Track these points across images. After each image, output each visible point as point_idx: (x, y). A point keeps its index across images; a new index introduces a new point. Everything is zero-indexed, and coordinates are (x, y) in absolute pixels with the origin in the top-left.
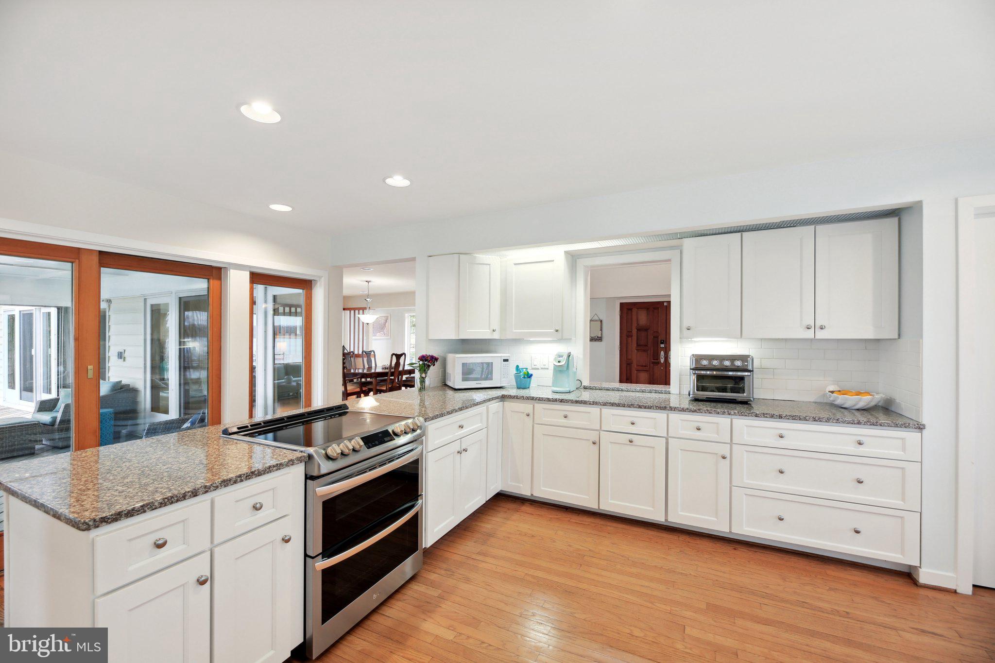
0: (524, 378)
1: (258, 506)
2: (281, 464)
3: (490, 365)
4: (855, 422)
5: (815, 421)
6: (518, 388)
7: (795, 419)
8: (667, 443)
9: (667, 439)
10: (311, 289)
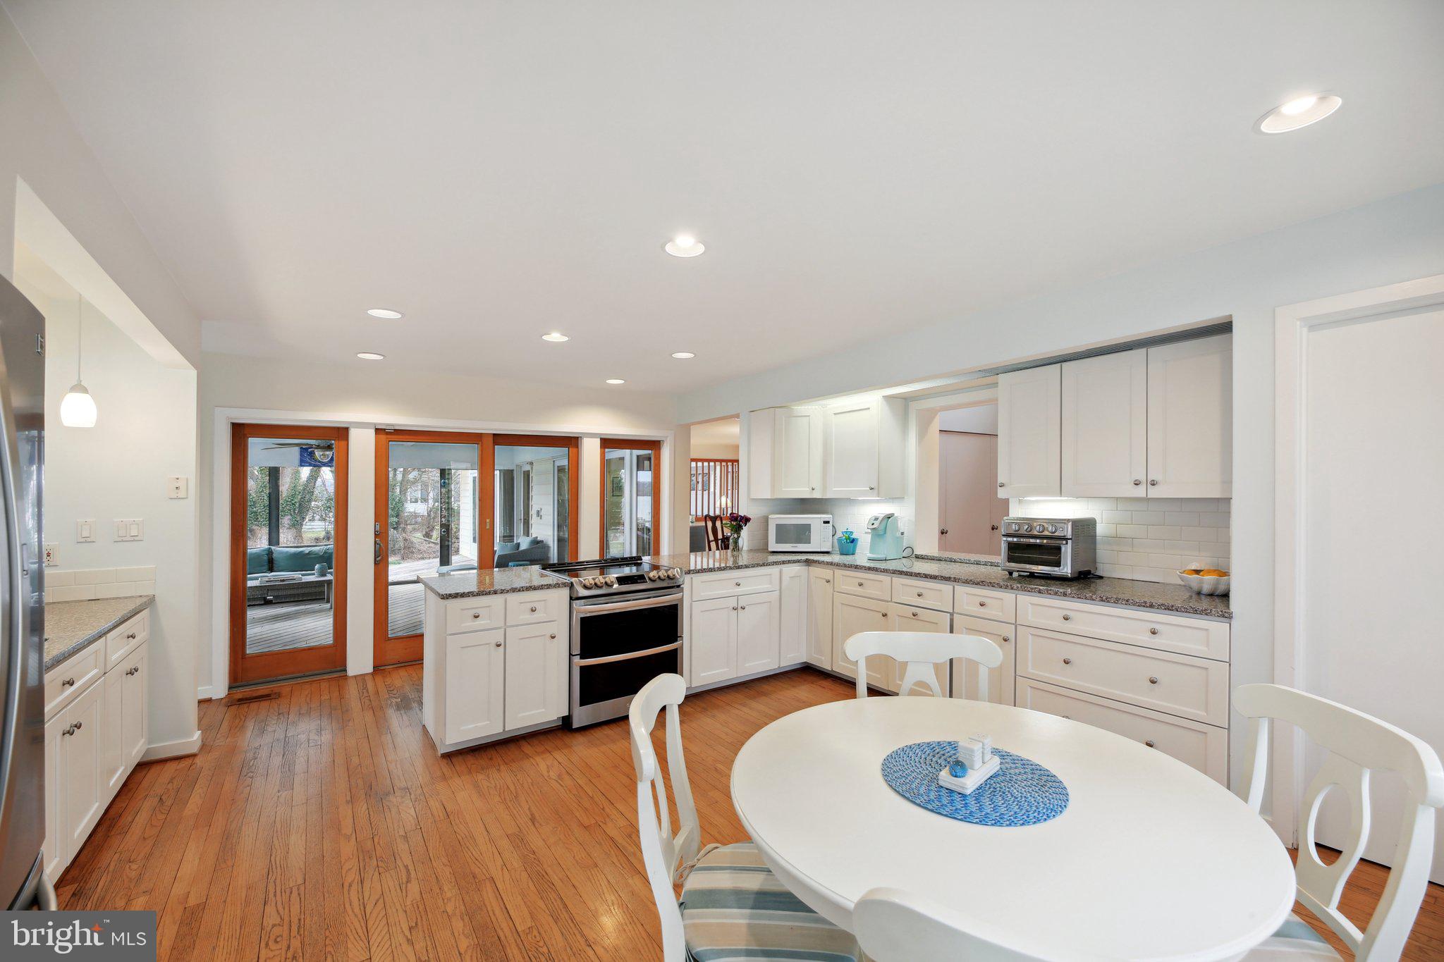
0: (849, 544)
1: (534, 609)
2: (550, 585)
3: (807, 528)
4: (1148, 605)
5: (1102, 600)
6: (841, 554)
7: (1080, 598)
8: (952, 621)
9: (952, 614)
10: (660, 449)
